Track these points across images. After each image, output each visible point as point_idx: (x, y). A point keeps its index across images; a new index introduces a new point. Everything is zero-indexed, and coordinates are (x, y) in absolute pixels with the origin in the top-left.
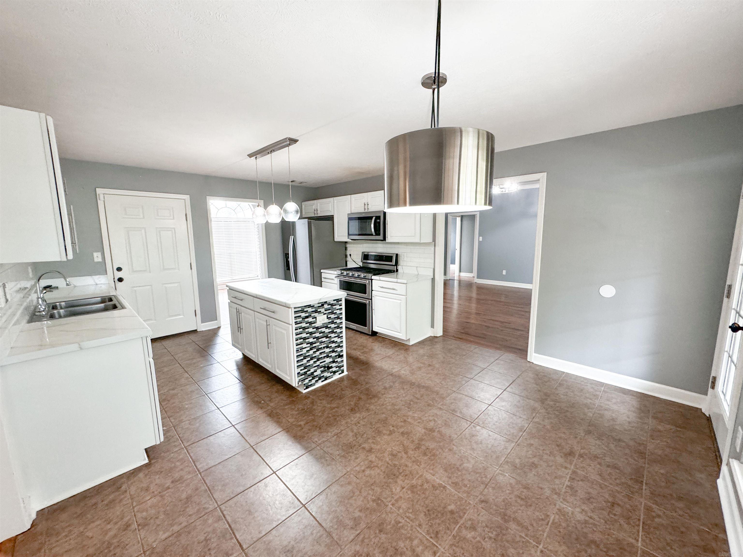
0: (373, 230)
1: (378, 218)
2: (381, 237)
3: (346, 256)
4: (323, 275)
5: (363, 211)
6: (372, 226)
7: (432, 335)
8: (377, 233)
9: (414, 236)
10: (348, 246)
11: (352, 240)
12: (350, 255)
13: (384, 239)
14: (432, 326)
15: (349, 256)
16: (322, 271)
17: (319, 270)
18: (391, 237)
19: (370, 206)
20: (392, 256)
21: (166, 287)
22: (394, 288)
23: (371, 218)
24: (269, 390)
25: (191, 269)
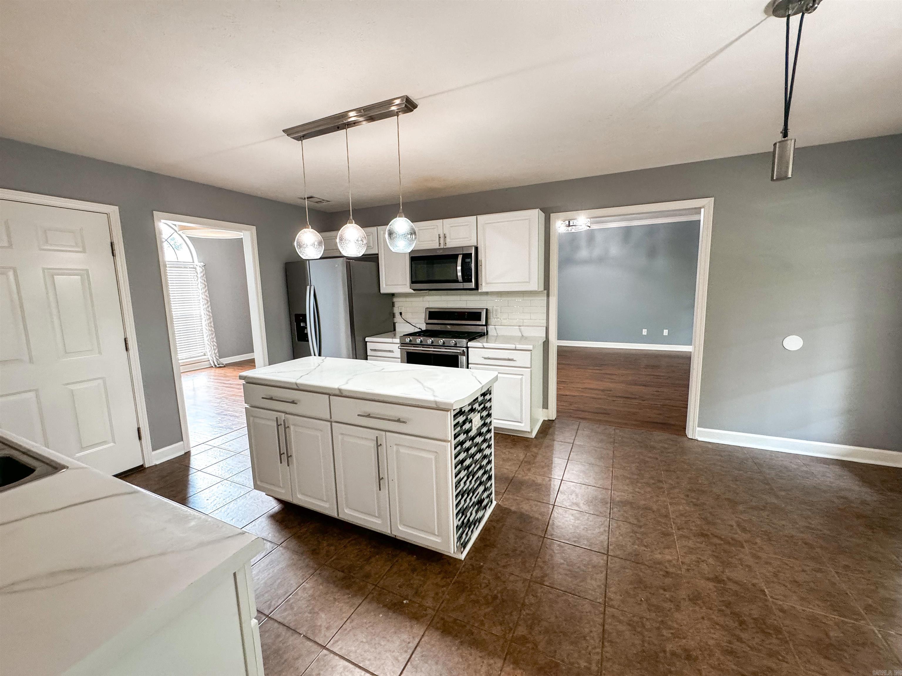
0: (459, 274)
1: (466, 256)
2: (473, 285)
3: (394, 316)
4: (370, 346)
5: (438, 247)
6: (459, 268)
7: (546, 419)
8: (467, 278)
9: (527, 282)
10: (395, 300)
11: (414, 290)
12: (401, 314)
13: (477, 288)
14: (545, 406)
15: (397, 315)
16: (367, 339)
17: (361, 339)
18: (487, 283)
19: (448, 240)
20: (480, 313)
21: (72, 391)
22: (510, 358)
23: (456, 257)
24: (395, 569)
25: (127, 349)
